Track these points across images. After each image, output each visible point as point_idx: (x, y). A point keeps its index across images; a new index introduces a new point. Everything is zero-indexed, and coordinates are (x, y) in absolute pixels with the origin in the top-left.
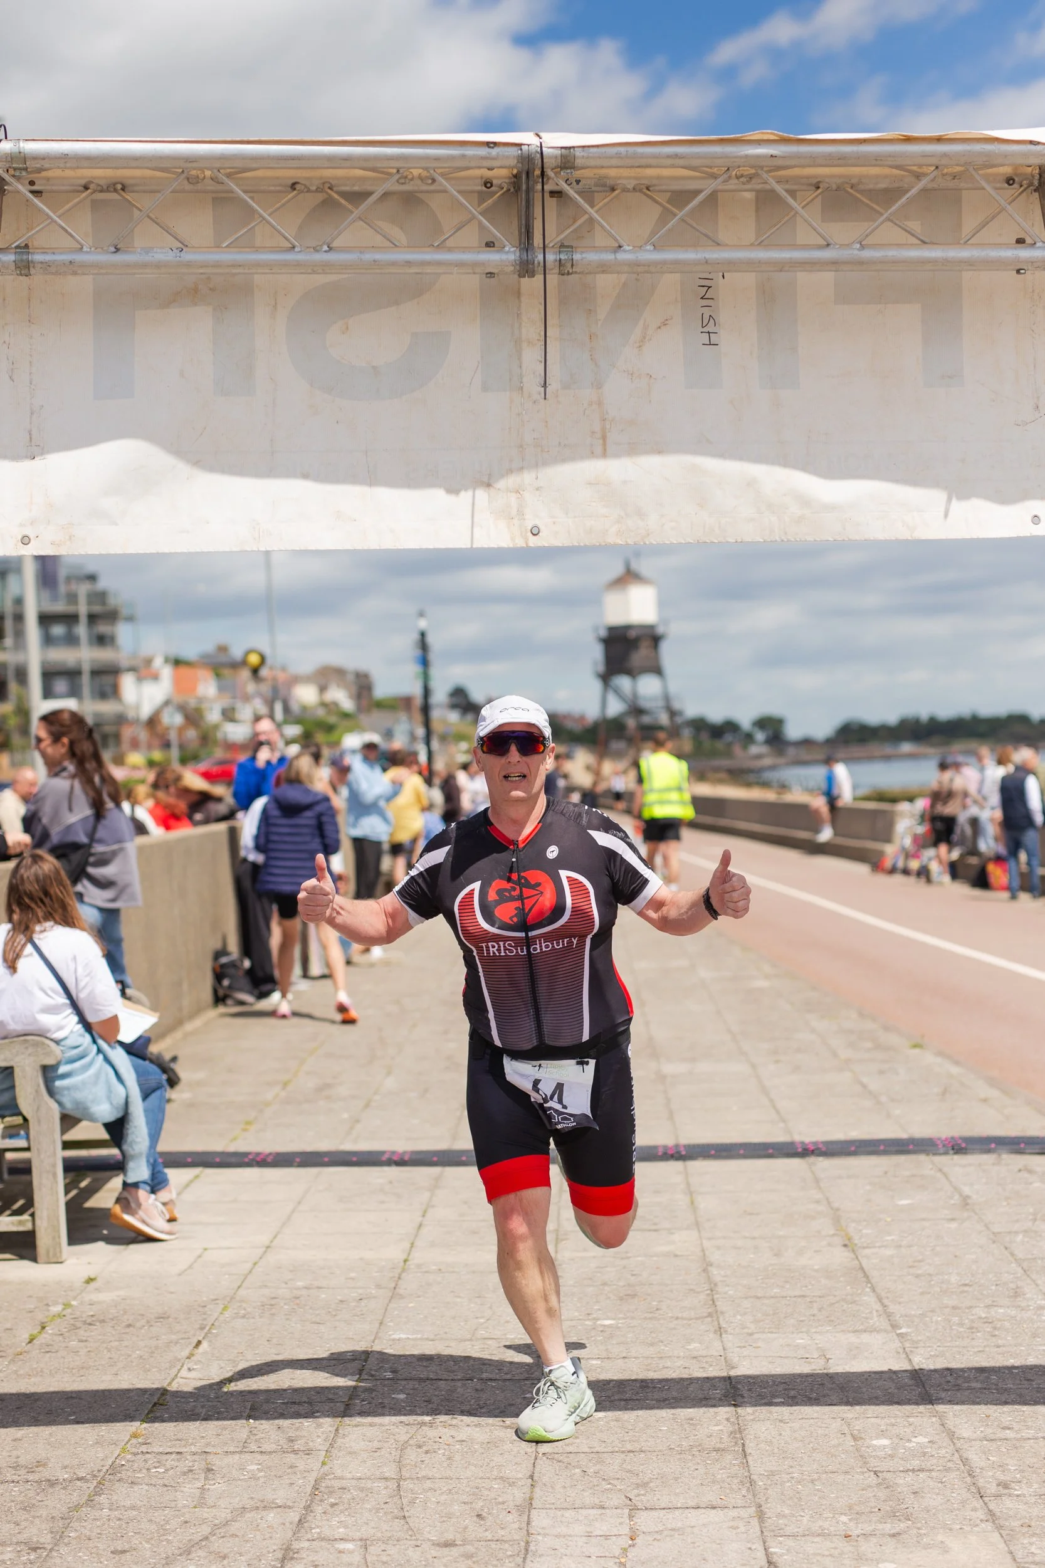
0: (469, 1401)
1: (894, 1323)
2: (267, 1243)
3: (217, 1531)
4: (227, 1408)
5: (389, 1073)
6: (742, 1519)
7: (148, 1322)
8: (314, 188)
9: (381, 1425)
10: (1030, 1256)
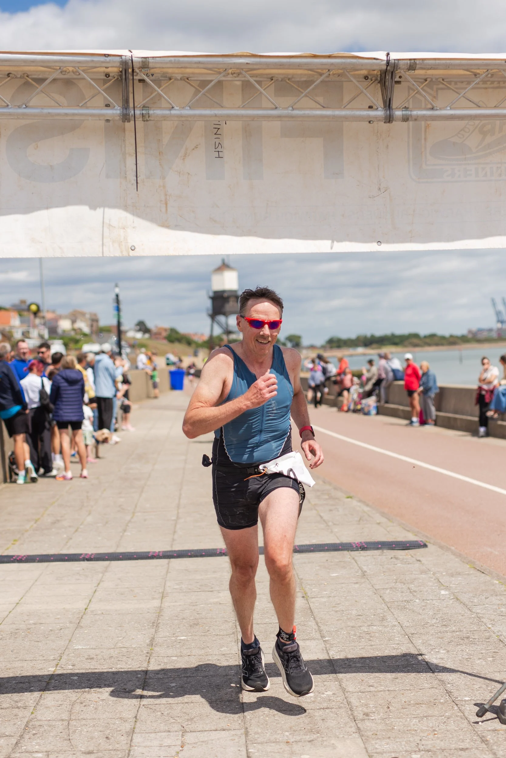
0: (109, 680)
1: (322, 635)
2: (18, 601)
5: (89, 514)
6: (237, 735)
8: (19, 76)
10: (392, 600)
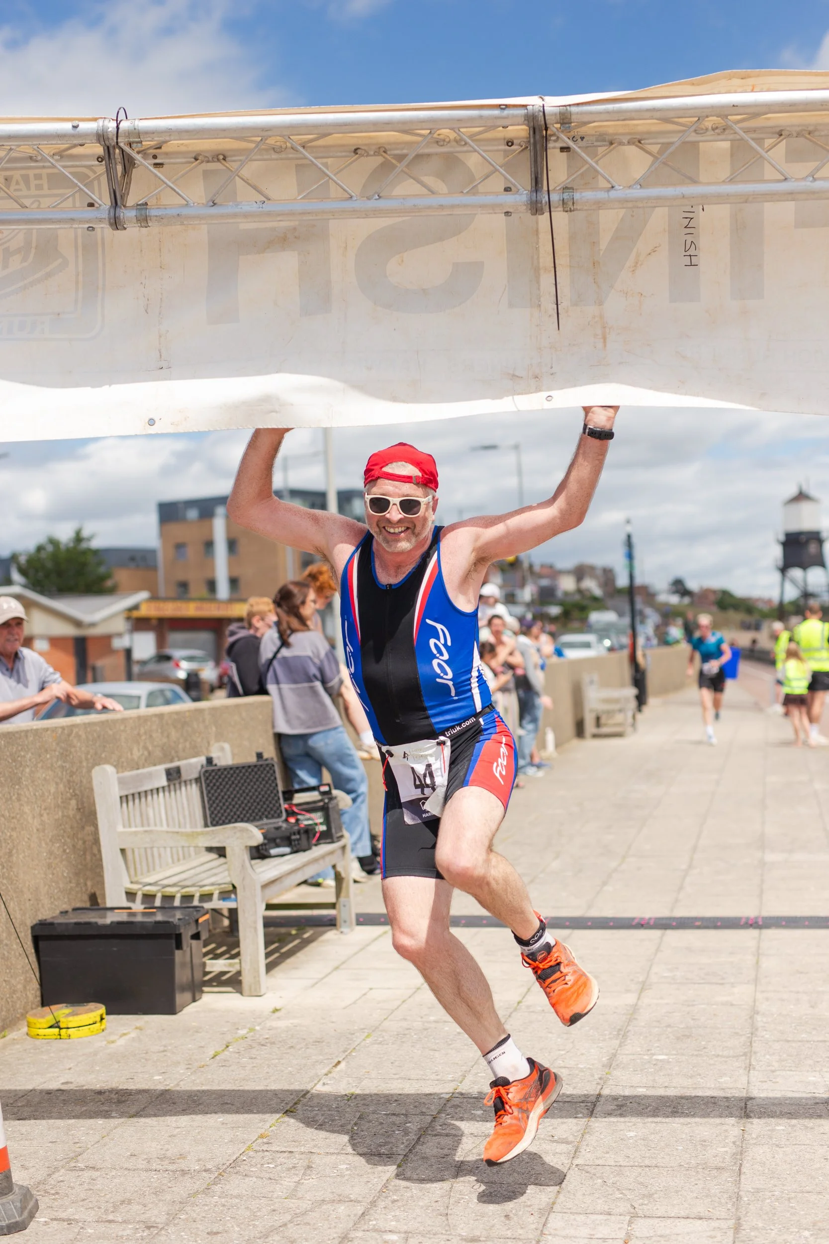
2: (419, 986)
3: (295, 1219)
4: (341, 1117)
6: (721, 1229)
8: (372, 153)
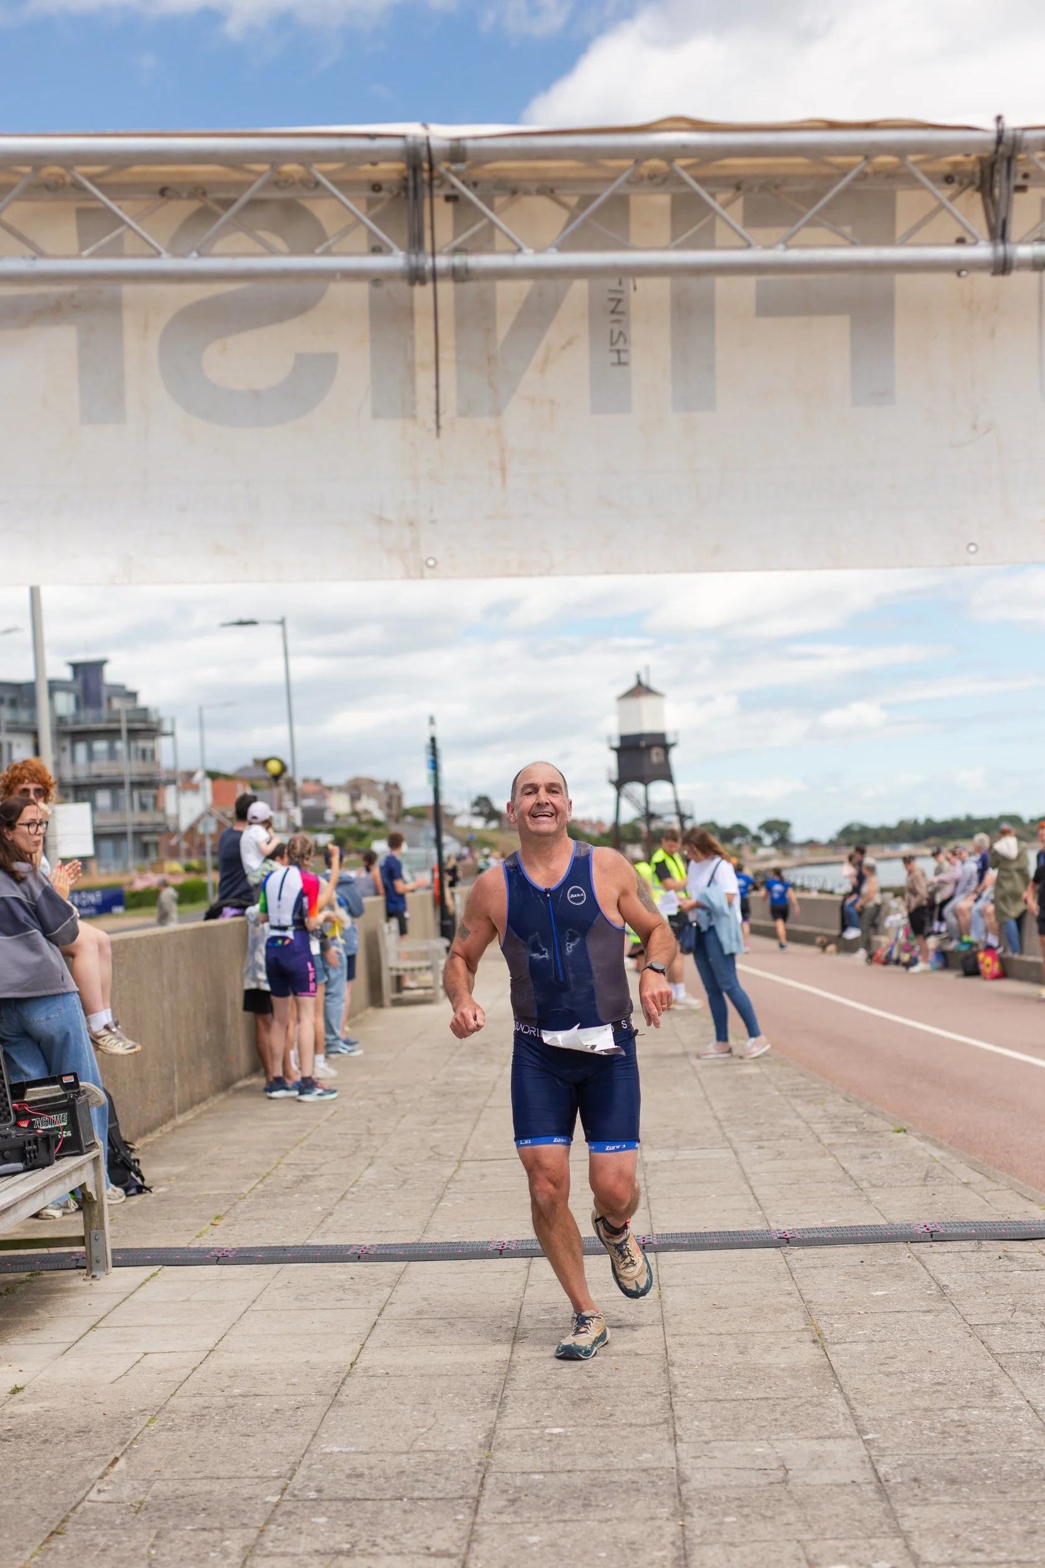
0: (394, 1525)
1: (861, 1428)
2: (211, 1346)
4: (130, 1537)
5: (370, 1165)
7: (67, 1436)
8: (185, 194)
9: (294, 1555)
10: (1007, 1351)
